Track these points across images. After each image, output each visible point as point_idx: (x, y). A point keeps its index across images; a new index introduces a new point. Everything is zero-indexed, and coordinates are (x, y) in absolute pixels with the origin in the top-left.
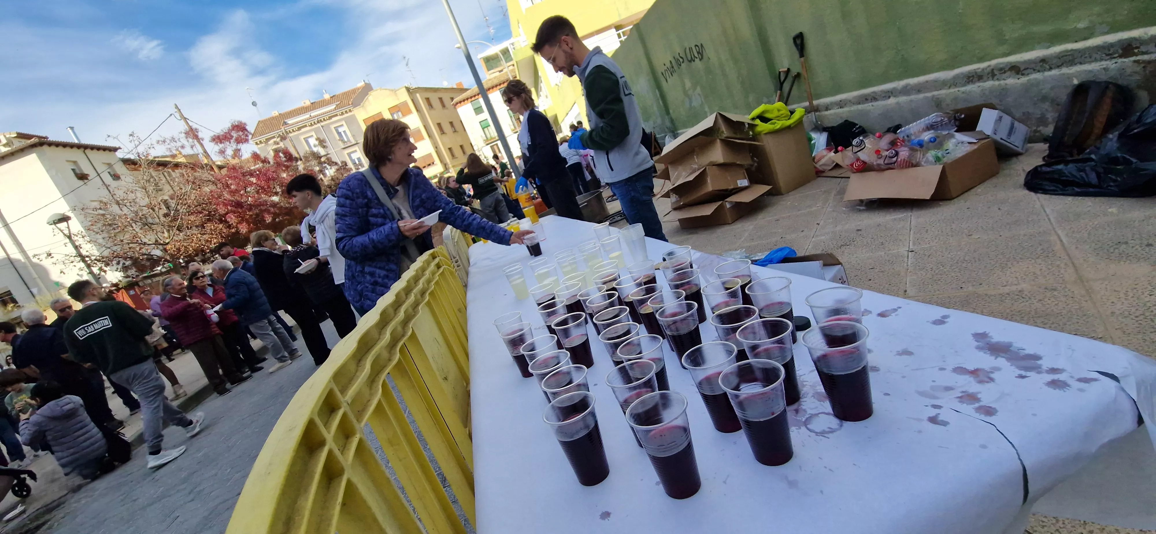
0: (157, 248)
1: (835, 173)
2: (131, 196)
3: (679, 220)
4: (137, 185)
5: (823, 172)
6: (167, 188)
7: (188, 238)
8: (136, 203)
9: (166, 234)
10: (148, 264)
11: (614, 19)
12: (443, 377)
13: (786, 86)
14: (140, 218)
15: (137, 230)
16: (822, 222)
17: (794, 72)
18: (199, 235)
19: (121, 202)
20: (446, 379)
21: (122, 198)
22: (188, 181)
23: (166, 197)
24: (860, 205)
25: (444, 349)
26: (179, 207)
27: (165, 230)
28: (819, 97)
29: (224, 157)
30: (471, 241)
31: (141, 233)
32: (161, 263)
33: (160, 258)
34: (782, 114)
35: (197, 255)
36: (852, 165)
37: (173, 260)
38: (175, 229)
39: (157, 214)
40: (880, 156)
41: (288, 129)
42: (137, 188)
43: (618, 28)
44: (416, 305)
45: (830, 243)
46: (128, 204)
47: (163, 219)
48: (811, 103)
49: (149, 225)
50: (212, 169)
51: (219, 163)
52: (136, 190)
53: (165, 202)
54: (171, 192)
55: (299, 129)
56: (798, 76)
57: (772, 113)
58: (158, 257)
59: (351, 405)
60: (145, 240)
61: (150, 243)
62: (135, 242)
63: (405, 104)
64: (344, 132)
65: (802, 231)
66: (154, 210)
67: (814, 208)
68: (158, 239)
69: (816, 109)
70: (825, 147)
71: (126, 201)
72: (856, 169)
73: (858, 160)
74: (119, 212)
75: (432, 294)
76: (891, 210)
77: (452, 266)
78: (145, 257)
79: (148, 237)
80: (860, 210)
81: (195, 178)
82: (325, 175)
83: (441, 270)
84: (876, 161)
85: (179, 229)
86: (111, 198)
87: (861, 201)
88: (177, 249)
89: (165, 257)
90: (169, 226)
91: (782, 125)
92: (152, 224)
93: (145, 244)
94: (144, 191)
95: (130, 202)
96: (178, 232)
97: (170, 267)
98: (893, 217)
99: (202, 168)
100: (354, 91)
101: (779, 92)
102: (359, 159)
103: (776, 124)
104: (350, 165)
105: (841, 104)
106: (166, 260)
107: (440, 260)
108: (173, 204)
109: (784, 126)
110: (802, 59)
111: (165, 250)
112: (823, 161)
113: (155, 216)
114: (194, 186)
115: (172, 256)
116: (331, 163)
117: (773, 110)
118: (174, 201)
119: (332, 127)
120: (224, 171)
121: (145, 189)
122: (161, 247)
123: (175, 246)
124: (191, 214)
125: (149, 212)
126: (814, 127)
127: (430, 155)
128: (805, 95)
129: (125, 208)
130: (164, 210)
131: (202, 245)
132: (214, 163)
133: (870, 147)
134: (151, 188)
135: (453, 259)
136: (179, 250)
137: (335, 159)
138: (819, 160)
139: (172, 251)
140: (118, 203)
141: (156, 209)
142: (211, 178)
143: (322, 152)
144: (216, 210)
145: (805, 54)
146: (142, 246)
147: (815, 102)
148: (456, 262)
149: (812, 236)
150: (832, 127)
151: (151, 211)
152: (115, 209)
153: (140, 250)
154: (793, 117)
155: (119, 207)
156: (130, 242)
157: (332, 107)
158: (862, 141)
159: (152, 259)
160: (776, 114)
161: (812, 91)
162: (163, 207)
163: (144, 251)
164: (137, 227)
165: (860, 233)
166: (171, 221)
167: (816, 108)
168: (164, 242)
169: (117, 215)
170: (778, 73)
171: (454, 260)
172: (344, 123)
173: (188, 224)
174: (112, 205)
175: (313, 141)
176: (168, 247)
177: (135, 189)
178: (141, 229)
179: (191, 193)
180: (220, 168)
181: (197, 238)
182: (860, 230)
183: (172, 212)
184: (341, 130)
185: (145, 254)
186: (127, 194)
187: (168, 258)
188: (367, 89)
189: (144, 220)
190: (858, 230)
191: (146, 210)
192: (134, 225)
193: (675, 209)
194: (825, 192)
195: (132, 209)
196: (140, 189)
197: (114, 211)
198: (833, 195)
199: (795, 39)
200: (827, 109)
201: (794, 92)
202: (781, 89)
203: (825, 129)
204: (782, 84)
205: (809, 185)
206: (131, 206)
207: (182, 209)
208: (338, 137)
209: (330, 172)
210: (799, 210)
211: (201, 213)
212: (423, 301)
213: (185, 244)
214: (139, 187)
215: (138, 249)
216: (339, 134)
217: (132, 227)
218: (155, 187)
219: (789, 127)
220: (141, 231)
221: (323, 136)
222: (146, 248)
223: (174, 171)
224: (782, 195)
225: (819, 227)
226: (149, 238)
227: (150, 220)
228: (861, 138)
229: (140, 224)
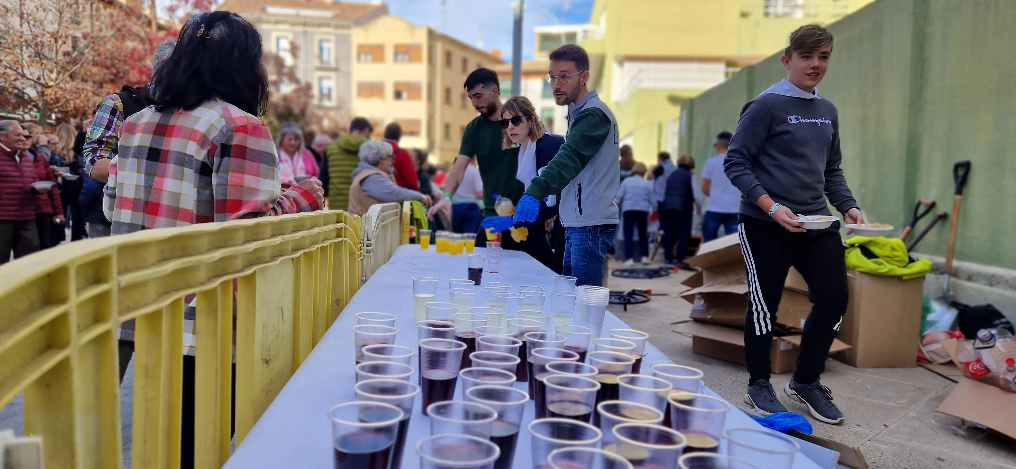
0: (35, 87)
1: (945, 371)
2: (41, 14)
3: (695, 338)
4: (54, 5)
5: (930, 362)
6: (86, 22)
7: (78, 92)
8: (41, 24)
9: (54, 76)
10: (13, 100)
11: (730, 52)
12: (264, 358)
13: (922, 224)
14: (37, 43)
15: (25, 56)
16: (894, 425)
17: (940, 209)
18: (90, 94)
19: (25, 16)
20: (267, 362)
21: (29, 12)
22: (113, 25)
23: (79, 34)
24: (959, 427)
25: (286, 327)
26: (86, 51)
27: (55, 70)
28: (964, 257)
29: (171, 17)
30: (407, 239)
31: (27, 62)
32: (29, 107)
33: (31, 100)
34: (896, 256)
35: (75, 117)
36: (967, 364)
37: (45, 109)
38: (67, 74)
39: (58, 48)
40: (1011, 368)
41: (263, 17)
42: (53, 9)
43: (730, 63)
44: (278, 252)
45: (890, 457)
46: (32, 22)
47: (60, 56)
48: (949, 262)
49: (42, 57)
50: (149, 24)
51: (162, 22)
52: (50, 10)
53: (75, 40)
54: (89, 30)
55: (277, 23)
56: (944, 217)
57: (882, 249)
58: (30, 97)
59: (124, 290)
60: (26, 72)
61: (31, 77)
62: (15, 68)
63: (418, 47)
64: (329, 50)
65: (858, 425)
66: (56, 41)
67: (891, 403)
68: (42, 77)
69: (955, 274)
70: (947, 329)
71: (31, 18)
72: (971, 373)
73: (979, 361)
74: (17, 27)
75: (308, 256)
76: (1003, 453)
77: (359, 246)
78: (16, 91)
79: (32, 69)
80: (956, 434)
81: (124, 26)
82: (278, 89)
83: (339, 239)
84: (1005, 374)
85: (72, 77)
86: (18, 7)
87: (963, 421)
88: (56, 98)
89: (38, 102)
90: (63, 68)
91: (890, 270)
92: (45, 57)
93: (23, 76)
94: (58, 14)
95: (35, 21)
96: (68, 79)
97: (36, 117)
98: (1001, 464)
99: (139, 17)
100: (364, 7)
101: (908, 228)
102: (330, 90)
103: (882, 266)
104: (315, 91)
105: (992, 280)
106: (36, 106)
107: (346, 229)
108: (82, 43)
109: (892, 273)
110: (958, 197)
111: (42, 94)
112: (935, 347)
113: (54, 49)
114: (117, 34)
115: (46, 103)
116: (292, 77)
117: (885, 246)
118: (85, 42)
119: (317, 38)
120: (162, 34)
121: (61, 14)
122: (39, 88)
123: (56, 94)
124: (95, 64)
125: (50, 41)
126: (941, 295)
127: (417, 122)
128: (945, 248)
129: (25, 25)
130: (68, 47)
131: (88, 107)
132: (156, 18)
133: (1002, 349)
134: (67, 15)
135: (366, 239)
136: (57, 100)
137: (300, 75)
138: (929, 344)
139: (48, 99)
140: (21, 16)
141: (60, 42)
142: (142, 34)
143: (289, 60)
144: (126, 73)
145: (964, 190)
146: (20, 77)
147: (956, 263)
148: (367, 246)
149: (869, 437)
150: (966, 307)
151: (53, 41)
152: (15, 21)
153: (15, 80)
154: (910, 268)
155: (21, 21)
156: (8, 66)
157: (328, 14)
158: (992, 336)
159: (22, 98)
160: (887, 252)
161: (958, 245)
162: (69, 42)
163: (18, 84)
164: (27, 53)
165: (940, 463)
166: (68, 63)
167: (953, 271)
168: (46, 83)
169: (13, 29)
170: (916, 202)
171: (366, 242)
172: (333, 38)
173: (86, 74)
174: (15, 16)
175: (285, 44)
176: (48, 91)
177: (50, 8)
178: (30, 56)
179: (109, 40)
180: (160, 28)
181: (86, 96)
182: (943, 460)
183: (76, 53)
184: (326, 45)
185: (17, 88)
186: (37, 9)
187: (40, 104)
188: (382, 11)
189: (39, 48)
190: (939, 459)
191: (47, 39)
192: (24, 48)
193: (697, 320)
194: (919, 389)
195: (33, 29)
196: (55, 11)
197: (12, 23)
198: (927, 398)
199: (957, 167)
200: (970, 278)
201: (931, 236)
202: (913, 224)
203: (954, 304)
204: (916, 219)
205: (899, 370)
206: (34, 25)
207: (89, 55)
208: (316, 51)
209: (287, 88)
210: (868, 397)
211: (107, 68)
212: (290, 254)
213: (68, 97)
214: (56, 9)
215: (13, 78)
216: (321, 50)
217: (22, 50)
218: (73, 16)
219: (899, 278)
220: (28, 59)
221: (300, 42)
222: (23, 81)
223: (105, 8)
224: (855, 366)
225: (886, 430)
226: (32, 72)
227: (46, 51)
228: (994, 331)
229: (32, 50)
